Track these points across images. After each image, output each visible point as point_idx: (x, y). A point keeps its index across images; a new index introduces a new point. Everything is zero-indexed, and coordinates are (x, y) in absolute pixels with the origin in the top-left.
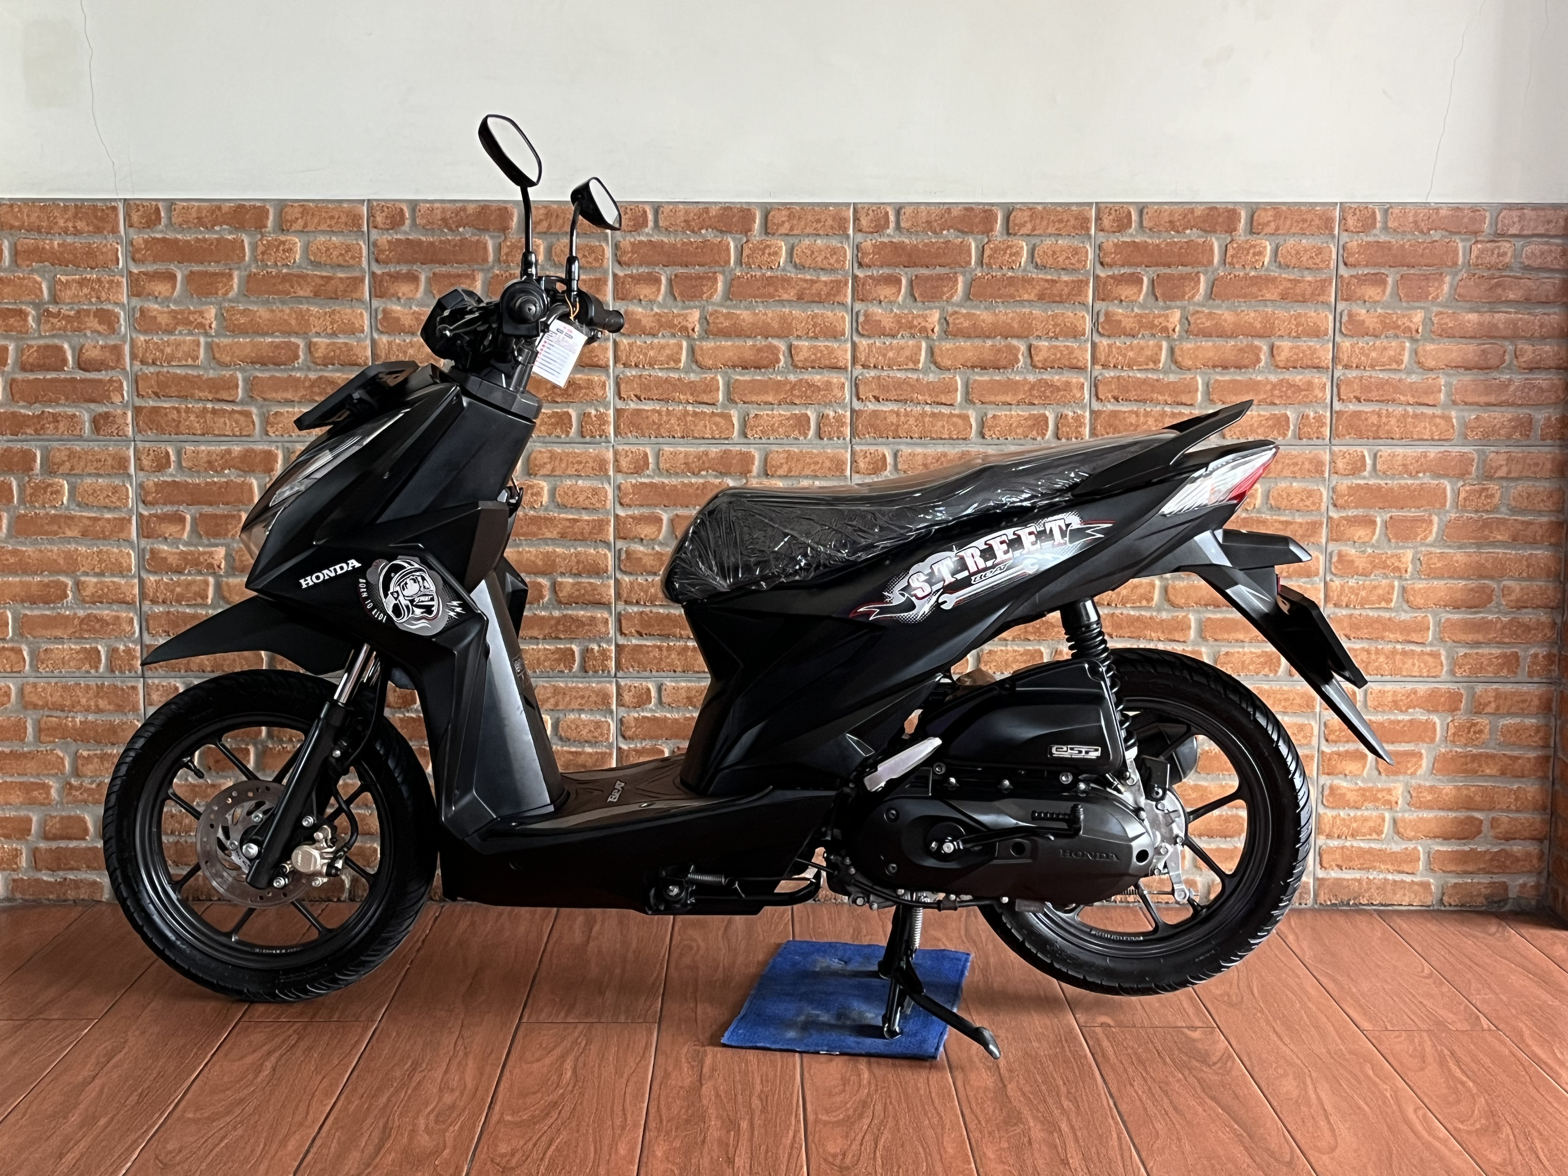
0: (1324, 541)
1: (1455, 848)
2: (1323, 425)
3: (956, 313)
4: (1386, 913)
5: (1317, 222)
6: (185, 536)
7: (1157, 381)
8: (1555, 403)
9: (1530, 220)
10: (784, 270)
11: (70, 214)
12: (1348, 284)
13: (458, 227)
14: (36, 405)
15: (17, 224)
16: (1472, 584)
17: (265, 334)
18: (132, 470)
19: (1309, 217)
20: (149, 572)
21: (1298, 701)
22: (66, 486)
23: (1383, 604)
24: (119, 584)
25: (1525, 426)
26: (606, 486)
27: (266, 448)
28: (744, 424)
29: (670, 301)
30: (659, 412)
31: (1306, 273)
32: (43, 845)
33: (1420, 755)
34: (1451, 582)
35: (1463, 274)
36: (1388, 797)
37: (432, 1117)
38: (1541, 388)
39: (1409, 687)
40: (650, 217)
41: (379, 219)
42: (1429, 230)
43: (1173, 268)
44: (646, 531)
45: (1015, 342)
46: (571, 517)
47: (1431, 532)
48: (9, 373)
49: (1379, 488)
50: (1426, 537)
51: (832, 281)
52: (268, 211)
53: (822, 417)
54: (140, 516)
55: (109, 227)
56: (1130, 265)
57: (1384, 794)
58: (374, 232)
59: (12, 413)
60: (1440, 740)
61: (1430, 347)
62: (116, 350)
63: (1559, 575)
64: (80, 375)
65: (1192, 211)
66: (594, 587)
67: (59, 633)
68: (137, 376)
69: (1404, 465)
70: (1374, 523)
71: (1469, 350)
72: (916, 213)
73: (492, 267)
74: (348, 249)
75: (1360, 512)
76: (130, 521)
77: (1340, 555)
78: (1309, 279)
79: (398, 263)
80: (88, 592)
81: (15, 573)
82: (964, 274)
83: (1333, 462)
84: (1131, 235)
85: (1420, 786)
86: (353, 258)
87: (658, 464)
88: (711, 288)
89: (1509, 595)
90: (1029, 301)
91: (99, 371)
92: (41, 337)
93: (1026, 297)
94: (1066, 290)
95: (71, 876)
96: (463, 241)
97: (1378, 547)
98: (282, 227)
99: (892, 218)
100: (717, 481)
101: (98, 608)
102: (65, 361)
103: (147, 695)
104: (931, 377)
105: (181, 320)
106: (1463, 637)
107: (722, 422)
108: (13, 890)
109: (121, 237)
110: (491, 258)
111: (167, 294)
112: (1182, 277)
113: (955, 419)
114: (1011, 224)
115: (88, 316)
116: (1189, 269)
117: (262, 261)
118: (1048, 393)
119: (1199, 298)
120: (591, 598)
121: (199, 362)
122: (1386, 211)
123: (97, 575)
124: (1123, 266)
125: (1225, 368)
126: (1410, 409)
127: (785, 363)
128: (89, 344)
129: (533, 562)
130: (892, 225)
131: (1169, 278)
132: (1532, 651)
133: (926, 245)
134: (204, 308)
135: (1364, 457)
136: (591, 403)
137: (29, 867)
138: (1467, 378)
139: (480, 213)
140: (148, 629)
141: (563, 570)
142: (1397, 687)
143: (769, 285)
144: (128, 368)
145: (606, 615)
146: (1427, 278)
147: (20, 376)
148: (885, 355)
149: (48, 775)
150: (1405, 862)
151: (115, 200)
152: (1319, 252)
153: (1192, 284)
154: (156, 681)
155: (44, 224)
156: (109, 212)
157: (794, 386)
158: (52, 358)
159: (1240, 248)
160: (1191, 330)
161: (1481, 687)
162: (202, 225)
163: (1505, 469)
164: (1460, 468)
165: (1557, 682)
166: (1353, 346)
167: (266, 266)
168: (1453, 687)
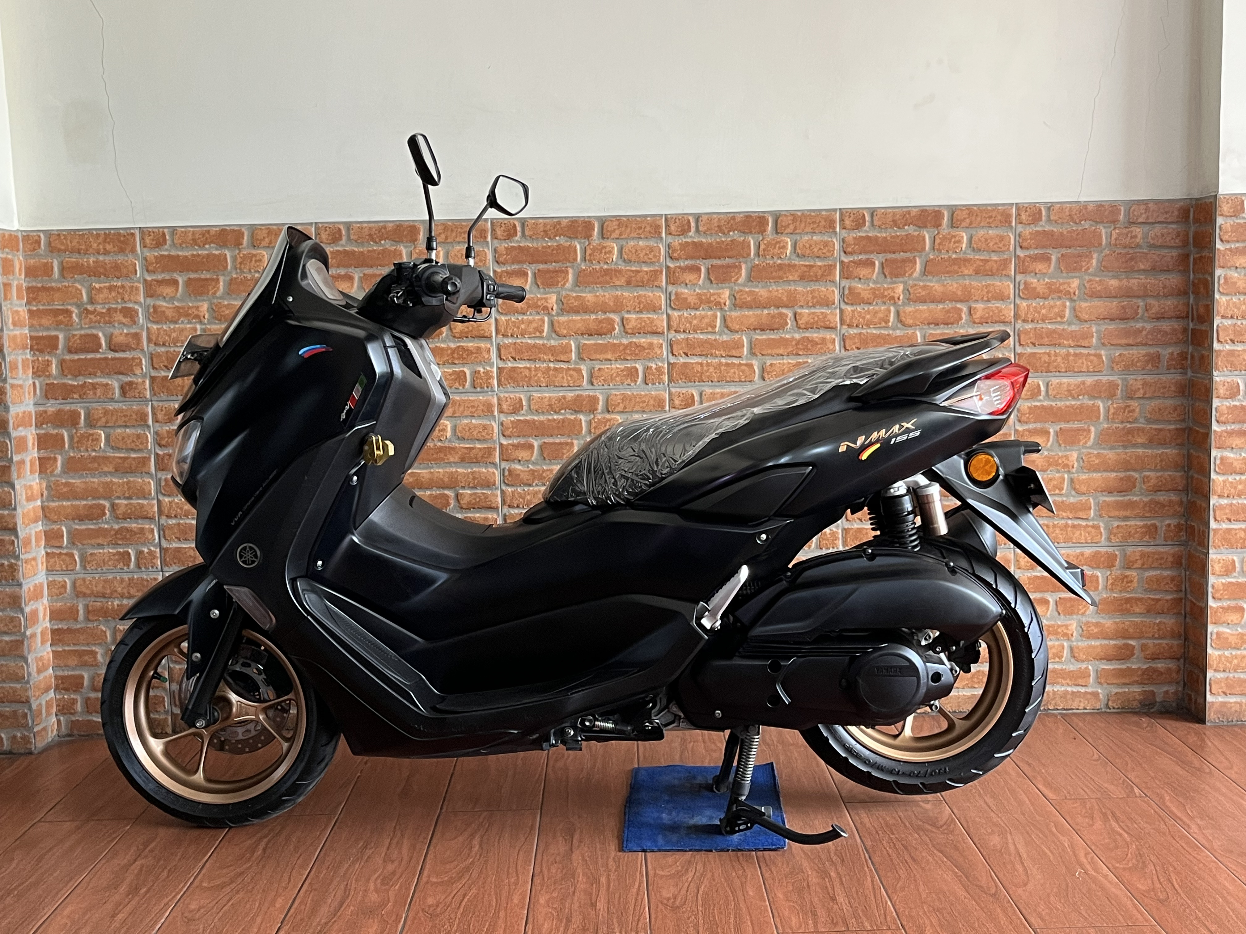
1: (1117, 666)
3: (741, 291)
4: (1068, 715)
5: (999, 217)
7: (888, 335)
8: (1176, 343)
9: (1153, 211)
10: (616, 264)
11: (101, 239)
12: (1023, 262)
13: (380, 240)
14: (81, 378)
15: (63, 248)
16: (1121, 475)
18: (150, 422)
19: (994, 214)
20: (164, 495)
22: (103, 435)
23: (1057, 492)
24: (143, 504)
25: (1154, 360)
26: (493, 423)
28: (591, 375)
29: (535, 289)
30: (529, 369)
31: (993, 254)
32: (92, 695)
34: (1105, 474)
35: (1107, 252)
36: (1065, 631)
37: (379, 881)
38: (1166, 332)
39: (1078, 551)
40: (519, 229)
42: (1081, 221)
43: (897, 254)
44: (523, 454)
45: (784, 311)
46: (467, 446)
47: (1089, 438)
48: (60, 355)
49: (1051, 407)
50: (1086, 443)
51: (651, 271)
52: (243, 234)
53: (647, 369)
54: (157, 455)
55: (129, 249)
56: (866, 252)
57: (1063, 628)
59: (64, 384)
60: (1103, 589)
61: (1084, 305)
62: (137, 337)
63: (1184, 467)
64: (110, 355)
65: (909, 213)
66: (486, 496)
67: (100, 541)
68: (152, 354)
69: (1069, 391)
70: (1049, 433)
71: (1113, 305)
72: (710, 220)
75: (1038, 425)
76: (149, 458)
78: (995, 258)
79: (338, 267)
80: (120, 511)
81: (67, 499)
82: (746, 263)
84: (866, 231)
85: (1088, 622)
87: (529, 406)
88: (564, 278)
89: (1149, 482)
90: (794, 281)
91: (124, 351)
92: (82, 328)
93: (791, 278)
94: (820, 273)
97: (1051, 450)
98: (254, 244)
99: (693, 224)
100: (573, 417)
101: (129, 523)
102: (100, 346)
104: (725, 338)
105: (183, 313)
106: (1117, 513)
107: (574, 373)
108: (71, 729)
109: (137, 254)
111: (172, 295)
112: (904, 261)
113: (743, 367)
114: (779, 226)
115: (116, 312)
116: (908, 255)
117: (240, 269)
118: (809, 346)
119: (916, 274)
120: (484, 504)
122: (1049, 208)
123: (126, 498)
124: (860, 253)
125: (937, 324)
126: (1071, 350)
127: (620, 330)
128: (116, 332)
129: (442, 479)
130: (693, 229)
131: (894, 261)
132: (1167, 522)
133: (718, 243)
134: (201, 304)
135: (1039, 385)
136: (479, 363)
137: (82, 712)
138: (1112, 327)
139: (396, 230)
140: (164, 537)
141: (463, 484)
142: (1069, 551)
143: (606, 275)
144: (146, 349)
145: (495, 516)
146: (1080, 255)
147: (68, 357)
148: (691, 323)
149: (95, 645)
150: (1080, 678)
151: (133, 228)
152: (1002, 239)
153: (911, 265)
155: (83, 247)
156: (129, 237)
157: (626, 347)
158: (91, 343)
159: (944, 238)
160: (910, 299)
161: (1131, 549)
162: (196, 245)
163: (1142, 391)
164: (1109, 391)
165: (1184, 544)
166: (1028, 306)
167: (242, 272)
168: (1110, 550)
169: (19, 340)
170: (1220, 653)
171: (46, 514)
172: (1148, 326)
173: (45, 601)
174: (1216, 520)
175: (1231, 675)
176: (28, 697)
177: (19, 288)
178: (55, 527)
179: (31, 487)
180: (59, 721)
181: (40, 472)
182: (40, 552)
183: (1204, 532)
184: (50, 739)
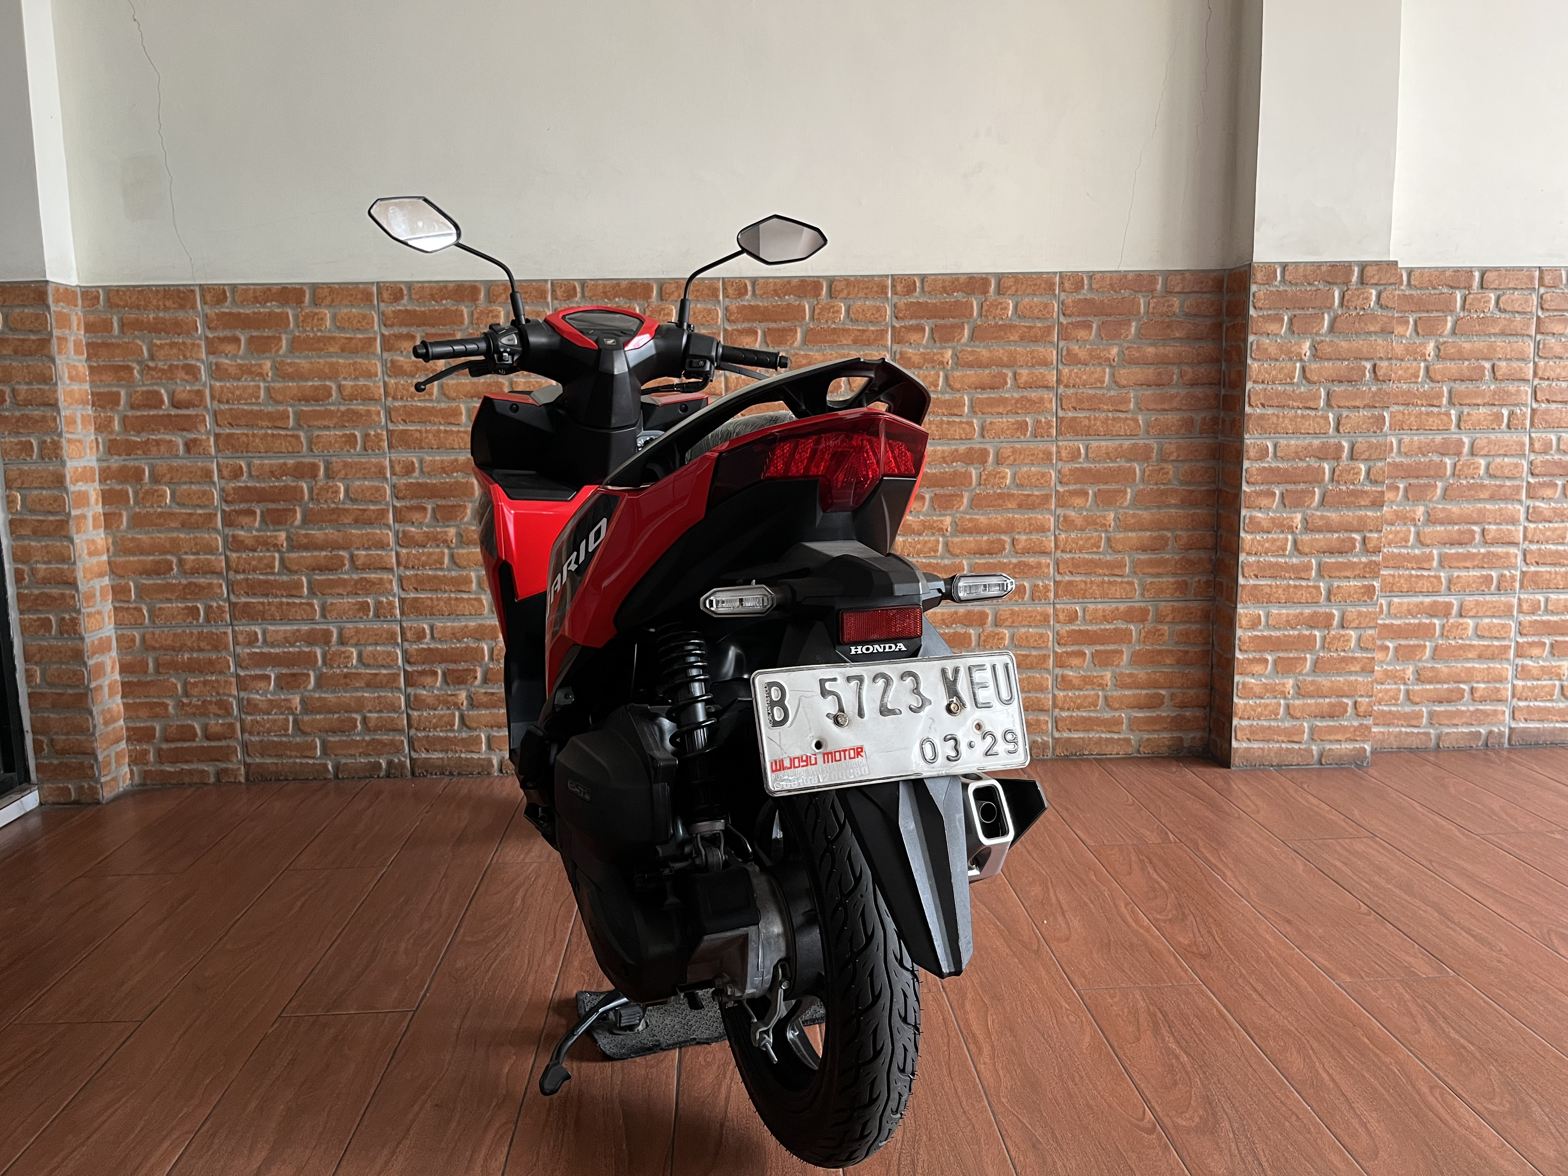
0: (1053, 507)
1: (1148, 714)
2: (1052, 426)
3: (796, 354)
4: (1101, 761)
5: (1043, 286)
6: (257, 524)
8: (1208, 408)
9: (1189, 281)
11: (160, 295)
12: (1066, 328)
13: (442, 300)
14: (144, 434)
15: (122, 304)
16: (1155, 534)
17: (307, 380)
18: (216, 478)
19: (1038, 282)
20: (231, 550)
21: (1038, 617)
22: (168, 492)
23: (1095, 550)
24: (211, 560)
25: (1188, 424)
27: (311, 460)
31: (1037, 321)
32: (165, 746)
33: (1122, 652)
34: (1140, 534)
35: (1145, 320)
36: (1101, 681)
38: (1199, 398)
39: (1114, 606)
40: (578, 290)
41: (385, 295)
42: (1121, 290)
43: (946, 320)
47: (1126, 499)
48: (122, 411)
49: (1090, 470)
50: (1123, 503)
52: (305, 291)
55: (189, 305)
56: (917, 317)
57: (1098, 679)
58: (382, 305)
59: (127, 440)
60: (1136, 642)
61: (1123, 371)
62: (199, 393)
63: (1213, 527)
64: (173, 412)
67: (169, 596)
68: (215, 411)
69: (1107, 454)
70: (1087, 493)
71: (1150, 372)
72: (766, 284)
73: (467, 328)
74: (364, 317)
75: (1078, 487)
76: (216, 515)
77: (1065, 517)
78: (1040, 325)
79: (401, 325)
80: (187, 567)
81: (133, 554)
82: (801, 326)
83: (1058, 452)
84: (916, 297)
85: (1121, 674)
86: (368, 324)
89: (1180, 540)
90: (847, 345)
91: (187, 408)
92: (144, 385)
93: (845, 342)
94: (872, 337)
95: (186, 767)
96: (446, 310)
97: (1090, 511)
98: (316, 302)
99: (749, 288)
101: (197, 578)
102: (162, 402)
103: (235, 637)
105: (246, 371)
106: (1150, 570)
108: (145, 778)
109: (199, 312)
110: (466, 322)
111: (235, 352)
112: (953, 326)
114: (833, 290)
115: (178, 369)
116: (957, 320)
117: (303, 327)
119: (964, 340)
121: (260, 400)
122: (1091, 277)
123: (193, 554)
124: (911, 319)
125: (983, 389)
126: (1110, 414)
128: (179, 389)
130: (750, 293)
131: (944, 326)
132: (1197, 579)
133: (773, 306)
134: (262, 361)
135: (1079, 448)
137: (155, 762)
138: (1149, 392)
139: (457, 289)
142: (1106, 606)
144: (209, 406)
146: (1120, 323)
149: (166, 697)
150: (1114, 725)
151: (193, 285)
152: (1046, 306)
153: (959, 331)
154: (241, 628)
155: (142, 303)
156: (189, 293)
158: (154, 400)
159: (992, 304)
160: (959, 363)
161: (1163, 604)
162: (258, 302)
163: (1175, 454)
164: (1144, 455)
165: (1213, 599)
166: (1070, 371)
167: (305, 331)
168: (1142, 605)
169: (77, 396)
170: (1245, 702)
171: (113, 569)
172: (1183, 392)
173: (114, 653)
174: (1244, 576)
175: (1255, 723)
176: (93, 749)
177: (77, 344)
178: (123, 582)
179: (93, 542)
180: (132, 771)
181: (106, 528)
182: (108, 607)
183: (1232, 588)
184: (121, 789)
